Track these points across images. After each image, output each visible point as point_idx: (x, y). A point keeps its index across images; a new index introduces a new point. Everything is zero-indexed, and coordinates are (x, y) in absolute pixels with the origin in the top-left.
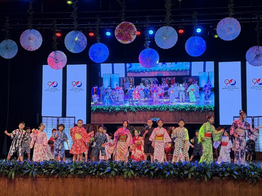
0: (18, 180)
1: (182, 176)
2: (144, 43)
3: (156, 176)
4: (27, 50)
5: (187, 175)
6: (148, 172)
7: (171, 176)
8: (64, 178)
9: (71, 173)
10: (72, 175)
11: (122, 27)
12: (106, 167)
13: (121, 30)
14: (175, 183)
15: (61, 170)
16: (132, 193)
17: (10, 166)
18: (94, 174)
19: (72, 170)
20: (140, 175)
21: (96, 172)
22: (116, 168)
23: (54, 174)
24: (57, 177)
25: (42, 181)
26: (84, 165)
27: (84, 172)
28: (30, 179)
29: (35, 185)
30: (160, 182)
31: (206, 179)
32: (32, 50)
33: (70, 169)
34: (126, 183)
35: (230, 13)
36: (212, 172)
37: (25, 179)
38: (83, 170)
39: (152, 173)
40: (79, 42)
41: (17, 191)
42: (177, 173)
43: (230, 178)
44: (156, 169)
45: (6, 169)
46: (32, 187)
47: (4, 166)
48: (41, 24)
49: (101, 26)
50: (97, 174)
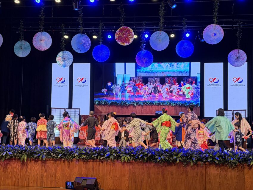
0: (30, 163)
1: (171, 161)
2: (141, 45)
3: (149, 160)
4: (39, 50)
5: (176, 160)
6: (142, 157)
7: (162, 160)
8: (69, 162)
9: (75, 157)
10: (77, 159)
11: (121, 31)
12: (106, 152)
13: (120, 33)
14: (165, 167)
15: (67, 154)
16: (128, 175)
17: (23, 150)
18: (95, 158)
19: (76, 154)
20: (135, 159)
21: (97, 157)
22: (115, 153)
23: (61, 158)
24: (64, 161)
25: (50, 164)
26: (87, 150)
27: (87, 156)
28: (40, 162)
29: (45, 167)
30: (153, 166)
31: (192, 164)
32: (43, 50)
33: (75, 154)
34: (123, 166)
35: (215, 20)
36: (197, 157)
37: (36, 162)
38: (86, 155)
39: (146, 158)
40: (84, 43)
41: (29, 172)
42: (167, 158)
43: (212, 163)
44: (149, 155)
45: (19, 153)
46: (42, 169)
47: (17, 151)
48: (51, 27)
49: (103, 30)
50: (99, 158)
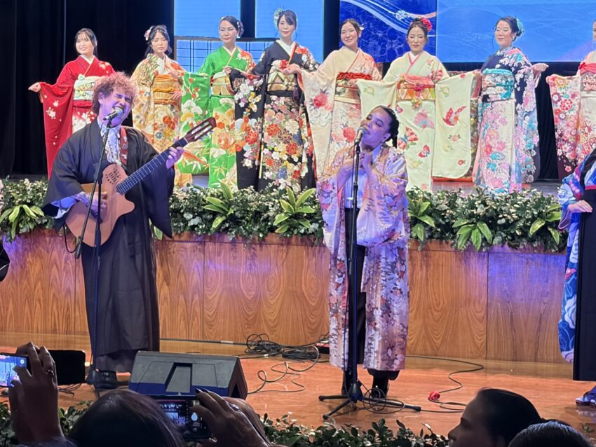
6: (543, 232)
8: (253, 246)
9: (276, 227)
19: (280, 218)
20: (513, 239)
22: (430, 215)
23: (222, 231)
24: (234, 242)
25: (184, 254)
33: (274, 217)
